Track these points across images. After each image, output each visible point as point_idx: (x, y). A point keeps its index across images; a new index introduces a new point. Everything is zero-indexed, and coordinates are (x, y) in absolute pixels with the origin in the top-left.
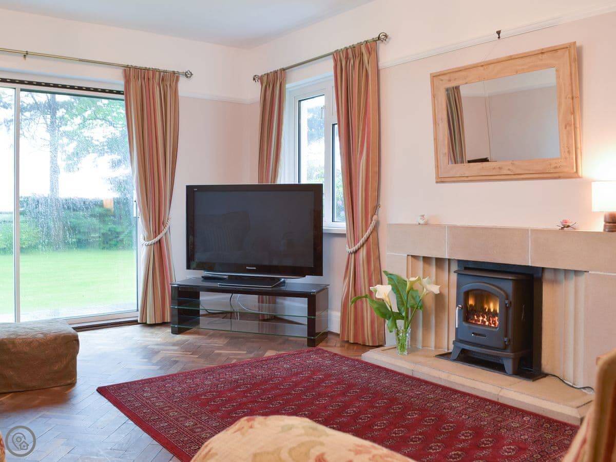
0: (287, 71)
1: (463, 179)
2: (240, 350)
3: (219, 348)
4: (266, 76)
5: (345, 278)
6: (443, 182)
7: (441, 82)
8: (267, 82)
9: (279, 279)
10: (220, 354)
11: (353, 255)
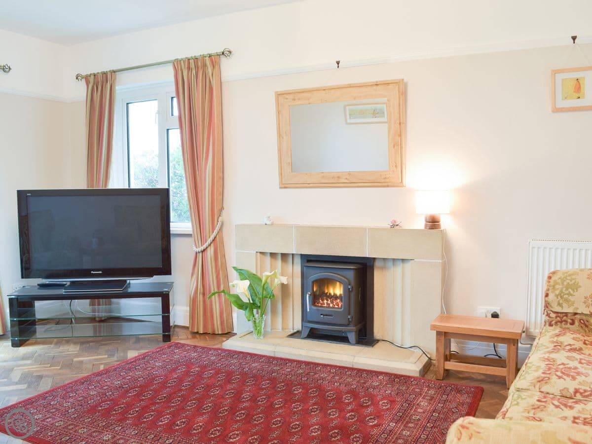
0: (117, 73)
1: (305, 185)
2: (99, 354)
3: (77, 356)
4: (92, 77)
5: (192, 275)
6: (285, 188)
7: (286, 100)
8: (94, 84)
9: (125, 281)
10: (82, 362)
11: (201, 254)
